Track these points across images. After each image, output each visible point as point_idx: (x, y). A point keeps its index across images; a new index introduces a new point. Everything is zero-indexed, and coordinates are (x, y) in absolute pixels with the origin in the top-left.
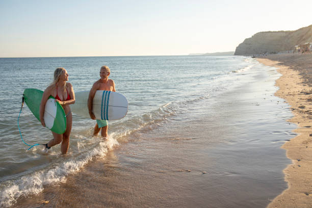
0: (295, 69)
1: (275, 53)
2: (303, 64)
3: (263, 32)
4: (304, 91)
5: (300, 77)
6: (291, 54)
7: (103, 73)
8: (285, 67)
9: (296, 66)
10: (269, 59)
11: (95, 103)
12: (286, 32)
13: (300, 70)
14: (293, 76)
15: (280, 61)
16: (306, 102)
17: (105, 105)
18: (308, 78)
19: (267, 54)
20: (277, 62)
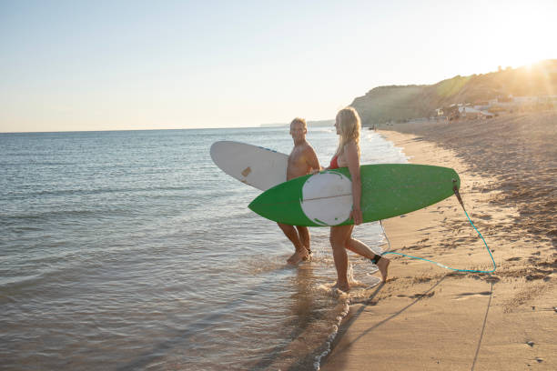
0: (447, 147)
1: (405, 121)
2: (457, 138)
3: (383, 87)
4: (477, 185)
5: (461, 161)
6: (433, 123)
8: (428, 145)
9: (447, 142)
10: (399, 130)
12: (420, 87)
13: (455, 148)
14: (447, 159)
15: (416, 134)
16: (490, 206)
18: (474, 162)
19: (392, 123)
20: (413, 136)
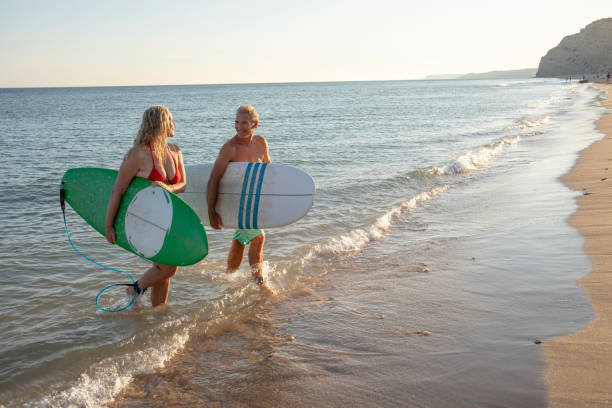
3: (608, 20)
7: (244, 123)
11: (224, 190)
17: (251, 194)
